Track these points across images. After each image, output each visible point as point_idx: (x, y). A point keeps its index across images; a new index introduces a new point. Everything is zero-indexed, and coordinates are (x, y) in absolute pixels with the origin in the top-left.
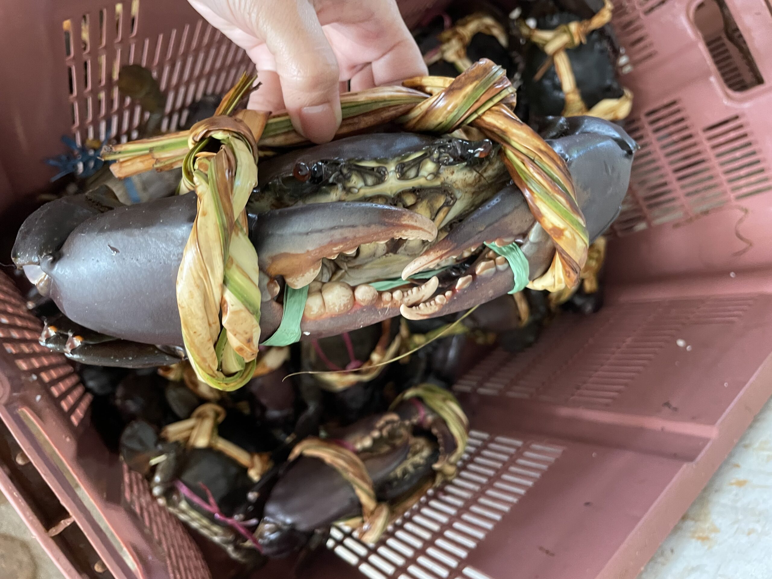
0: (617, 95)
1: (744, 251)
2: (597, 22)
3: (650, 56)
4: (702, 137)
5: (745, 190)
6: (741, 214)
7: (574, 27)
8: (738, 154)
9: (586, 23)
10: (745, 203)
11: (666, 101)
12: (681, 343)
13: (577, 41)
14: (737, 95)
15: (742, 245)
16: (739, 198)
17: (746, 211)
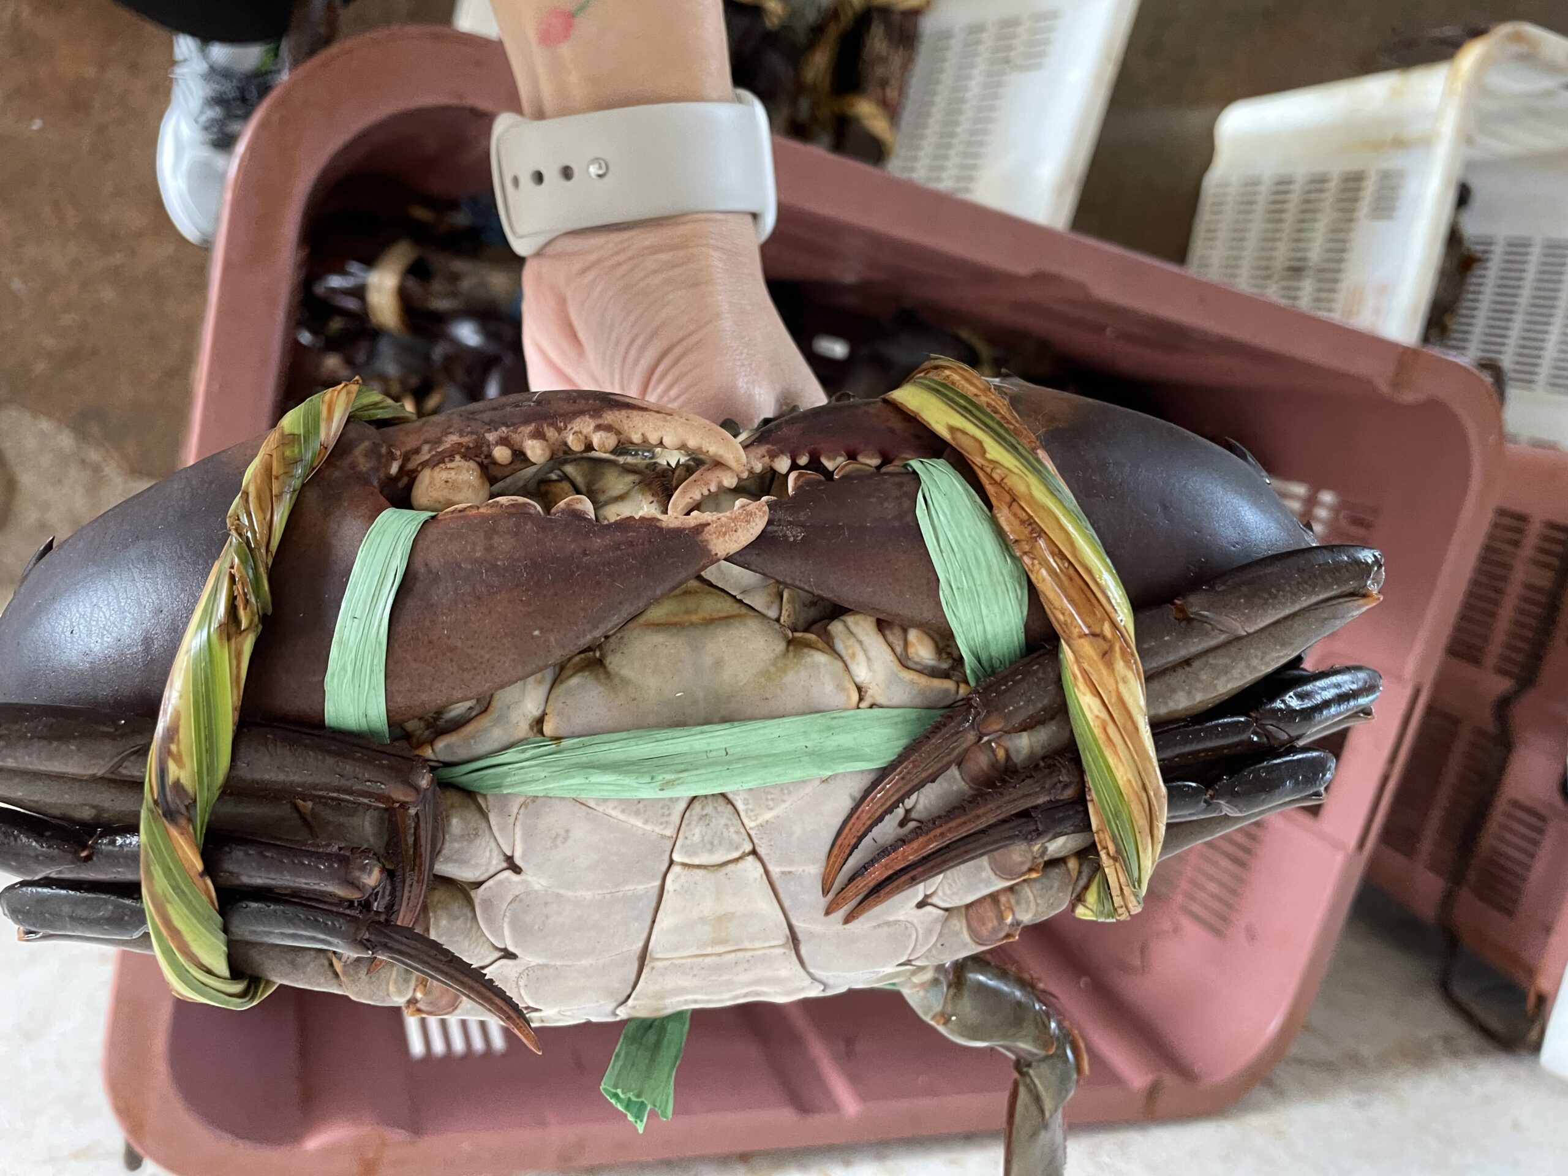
1: (1130, 969)
5: (1196, 908)
15: (1136, 961)
16: (1184, 909)
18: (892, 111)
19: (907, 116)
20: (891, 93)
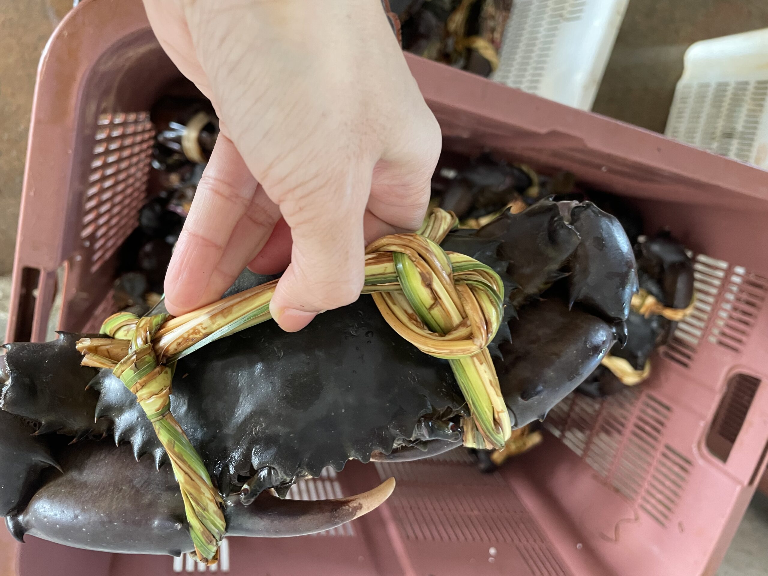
0: (636, 366)
1: (608, 539)
2: (669, 313)
3: (685, 365)
4: (661, 448)
5: (649, 507)
6: (632, 517)
7: (650, 300)
8: (668, 483)
9: (660, 307)
10: (642, 515)
11: (665, 401)
12: (492, 551)
13: (642, 310)
14: (705, 450)
15: (612, 535)
16: (642, 507)
17: (637, 519)
18: (497, 46)
19: (506, 49)
20: (497, 35)
